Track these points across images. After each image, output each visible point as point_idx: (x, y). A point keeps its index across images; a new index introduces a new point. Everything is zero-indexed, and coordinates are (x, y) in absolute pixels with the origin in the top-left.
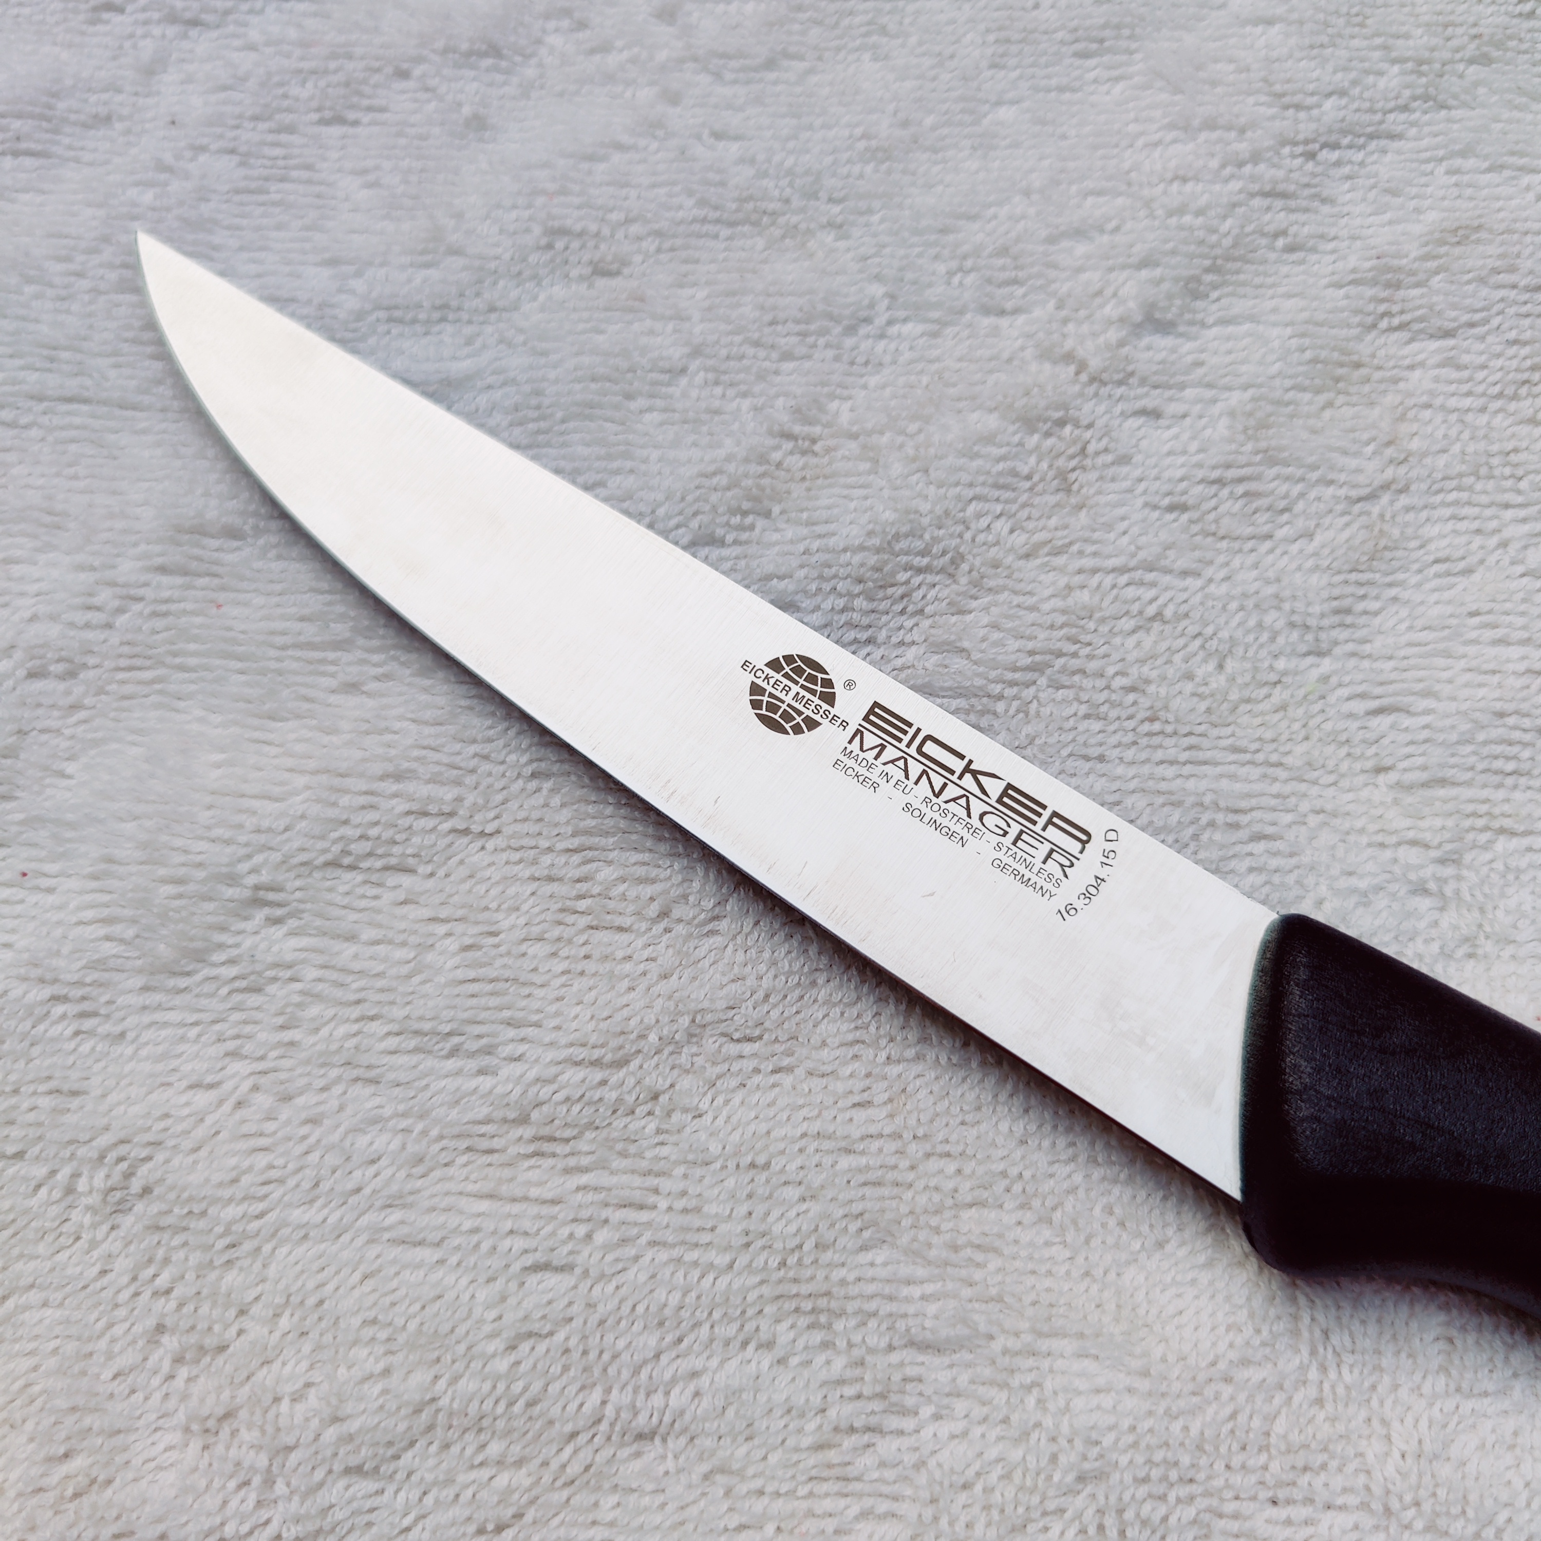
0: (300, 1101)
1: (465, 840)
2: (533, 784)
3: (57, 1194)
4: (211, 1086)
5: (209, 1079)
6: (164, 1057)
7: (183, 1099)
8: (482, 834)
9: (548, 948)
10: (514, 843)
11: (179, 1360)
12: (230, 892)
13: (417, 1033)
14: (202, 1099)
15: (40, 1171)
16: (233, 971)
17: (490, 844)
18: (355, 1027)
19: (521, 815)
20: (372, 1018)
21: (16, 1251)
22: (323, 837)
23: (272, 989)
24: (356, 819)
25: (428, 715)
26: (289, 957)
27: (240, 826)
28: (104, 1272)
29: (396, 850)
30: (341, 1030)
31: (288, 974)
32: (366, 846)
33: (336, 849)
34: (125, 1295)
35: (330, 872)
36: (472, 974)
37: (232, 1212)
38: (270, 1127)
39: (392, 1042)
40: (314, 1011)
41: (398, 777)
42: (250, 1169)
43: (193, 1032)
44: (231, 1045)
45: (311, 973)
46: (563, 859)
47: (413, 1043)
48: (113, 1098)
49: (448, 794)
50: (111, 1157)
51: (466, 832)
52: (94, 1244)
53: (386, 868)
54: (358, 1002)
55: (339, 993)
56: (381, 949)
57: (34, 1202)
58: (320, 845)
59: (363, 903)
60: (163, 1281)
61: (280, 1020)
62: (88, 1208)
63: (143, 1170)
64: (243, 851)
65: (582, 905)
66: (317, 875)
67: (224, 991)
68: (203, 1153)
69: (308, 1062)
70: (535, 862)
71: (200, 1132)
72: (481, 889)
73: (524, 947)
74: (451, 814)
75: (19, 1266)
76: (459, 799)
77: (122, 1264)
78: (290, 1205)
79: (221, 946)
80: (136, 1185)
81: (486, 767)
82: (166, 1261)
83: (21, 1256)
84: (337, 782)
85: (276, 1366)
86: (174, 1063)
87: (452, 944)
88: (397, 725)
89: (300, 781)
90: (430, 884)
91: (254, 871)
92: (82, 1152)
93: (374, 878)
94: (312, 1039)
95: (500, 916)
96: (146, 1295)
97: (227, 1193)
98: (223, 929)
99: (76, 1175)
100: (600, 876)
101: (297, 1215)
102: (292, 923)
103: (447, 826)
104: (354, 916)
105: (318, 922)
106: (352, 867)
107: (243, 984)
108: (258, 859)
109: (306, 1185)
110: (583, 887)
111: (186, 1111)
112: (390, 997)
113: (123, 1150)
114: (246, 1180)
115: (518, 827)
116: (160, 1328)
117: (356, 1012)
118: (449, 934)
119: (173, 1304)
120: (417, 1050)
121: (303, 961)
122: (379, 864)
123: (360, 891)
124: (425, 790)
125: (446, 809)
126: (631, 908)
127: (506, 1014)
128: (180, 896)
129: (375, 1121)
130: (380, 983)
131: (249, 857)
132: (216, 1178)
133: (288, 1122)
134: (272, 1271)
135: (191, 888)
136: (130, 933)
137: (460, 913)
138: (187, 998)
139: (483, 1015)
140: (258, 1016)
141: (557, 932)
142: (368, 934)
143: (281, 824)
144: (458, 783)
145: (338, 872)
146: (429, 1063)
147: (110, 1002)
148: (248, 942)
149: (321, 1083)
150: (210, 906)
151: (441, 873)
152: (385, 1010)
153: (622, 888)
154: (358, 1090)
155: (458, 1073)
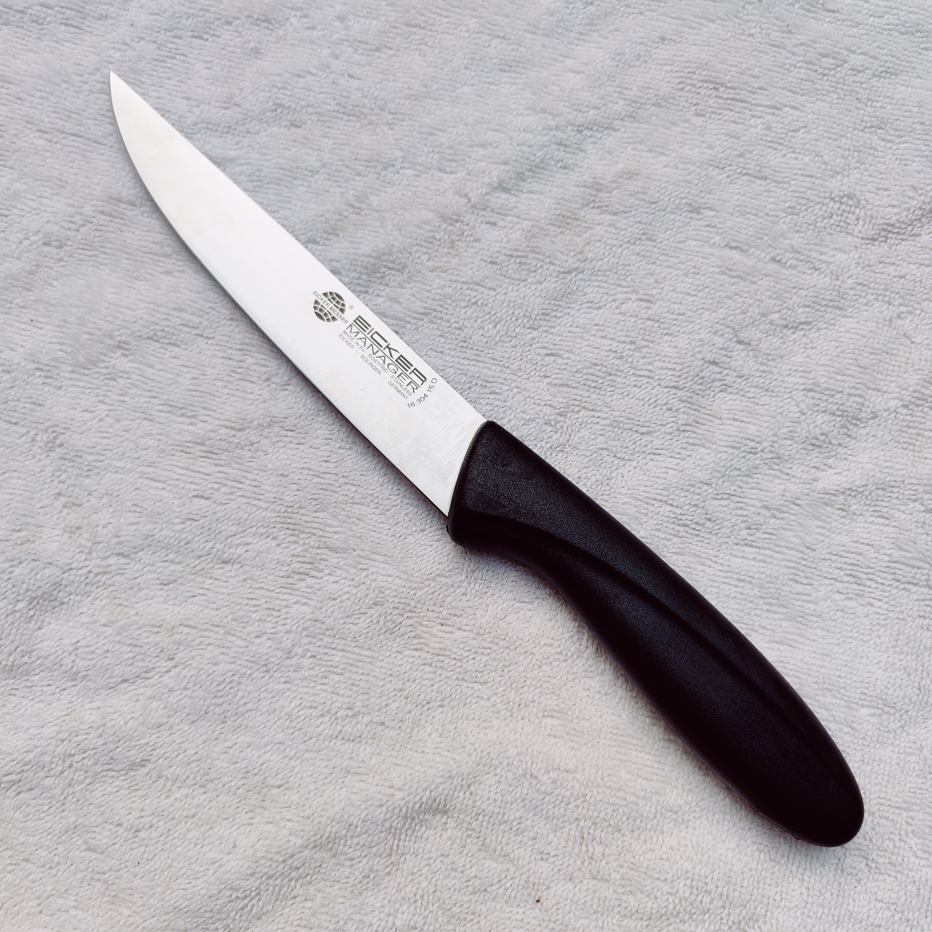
0: (123, 423)
1: (201, 339)
2: (230, 322)
3: (29, 440)
4: (91, 412)
5: (91, 409)
6: (75, 398)
7: (80, 415)
8: (207, 337)
9: (224, 384)
10: (218, 343)
11: (64, 507)
12: (110, 342)
13: (171, 406)
14: (87, 416)
15: (23, 430)
16: (106, 371)
17: (210, 342)
18: (148, 400)
19: (223, 333)
20: (155, 398)
21: (11, 457)
22: (148, 328)
23: (120, 380)
24: (162, 323)
25: (195, 289)
26: (128, 370)
27: (117, 318)
28: (42, 471)
29: (174, 337)
30: (143, 400)
31: (127, 376)
32: (164, 334)
33: (152, 333)
34: (49, 480)
35: (148, 341)
36: (194, 388)
37: (92, 458)
38: (111, 430)
39: (161, 407)
40: (134, 391)
41: (180, 310)
42: (101, 444)
43: (88, 391)
44: (101, 398)
45: (135, 377)
46: (235, 352)
47: (168, 409)
48: (54, 409)
49: (197, 320)
50: (50, 430)
51: (201, 336)
52: (40, 460)
53: (170, 344)
54: (150, 391)
55: (144, 386)
56: (163, 373)
57: (19, 441)
58: (146, 330)
59: (159, 355)
60: (63, 477)
61: (121, 392)
62: (40, 447)
63: (62, 437)
64: (117, 327)
65: (239, 370)
66: (143, 341)
67: (102, 378)
68: (84, 435)
69: (129, 409)
70: (224, 351)
71: (84, 427)
72: (204, 358)
73: (215, 382)
74: (197, 328)
75: (12, 463)
76: (201, 323)
77: (49, 469)
78: (113, 459)
79: (103, 361)
80: (58, 442)
81: (213, 312)
82: (65, 471)
83: (13, 459)
84: (156, 308)
85: (99, 514)
86: (79, 401)
87: (188, 376)
88: (183, 291)
89: (143, 305)
90: (185, 352)
91: (120, 335)
92: (40, 426)
93: (165, 346)
94: (131, 401)
95: (208, 369)
96: (56, 481)
97: (91, 451)
98: (105, 355)
99: (36, 435)
100: (248, 361)
101: (115, 463)
102: (131, 357)
103: (195, 332)
104: (155, 359)
105: (141, 359)
106: (157, 341)
107: (109, 377)
108: (122, 331)
109: (120, 453)
110: (241, 364)
111: (80, 419)
112: (163, 391)
113: (55, 429)
114: (99, 447)
115: (221, 338)
116: (60, 494)
117: (149, 394)
118: (188, 372)
119: (65, 486)
120: (169, 412)
121: (133, 372)
122: (167, 341)
123: (158, 350)
124: (189, 317)
125: (195, 326)
126: (257, 375)
127: (204, 405)
128: (90, 340)
129: (150, 435)
130: (160, 385)
131: (119, 330)
132: (88, 445)
133: (117, 429)
134: (103, 482)
135: (95, 337)
136: (69, 350)
137: (194, 365)
138: (87, 378)
139: (196, 404)
140: (113, 389)
141: (228, 378)
142: (158, 366)
143: (133, 320)
144: (201, 316)
145: (152, 342)
146: (173, 417)
147: (58, 374)
148: (114, 361)
149: (132, 418)
150: (102, 346)
151: (189, 349)
152: (160, 395)
153: (255, 367)
154: (146, 422)
155: (183, 423)
